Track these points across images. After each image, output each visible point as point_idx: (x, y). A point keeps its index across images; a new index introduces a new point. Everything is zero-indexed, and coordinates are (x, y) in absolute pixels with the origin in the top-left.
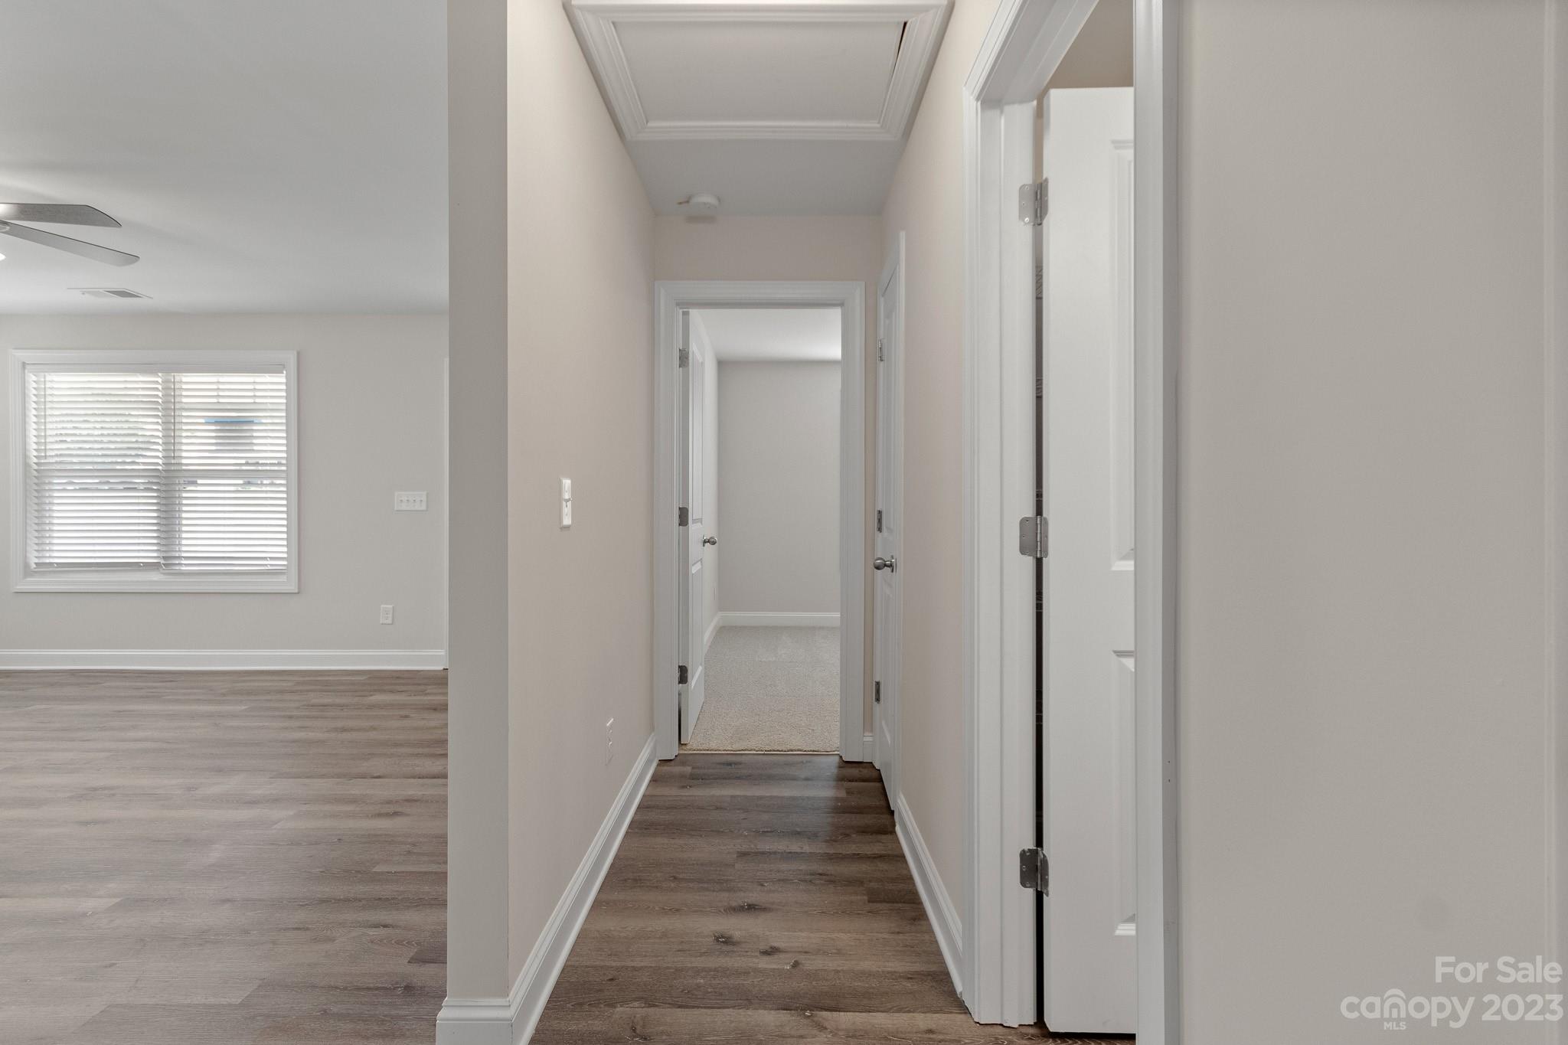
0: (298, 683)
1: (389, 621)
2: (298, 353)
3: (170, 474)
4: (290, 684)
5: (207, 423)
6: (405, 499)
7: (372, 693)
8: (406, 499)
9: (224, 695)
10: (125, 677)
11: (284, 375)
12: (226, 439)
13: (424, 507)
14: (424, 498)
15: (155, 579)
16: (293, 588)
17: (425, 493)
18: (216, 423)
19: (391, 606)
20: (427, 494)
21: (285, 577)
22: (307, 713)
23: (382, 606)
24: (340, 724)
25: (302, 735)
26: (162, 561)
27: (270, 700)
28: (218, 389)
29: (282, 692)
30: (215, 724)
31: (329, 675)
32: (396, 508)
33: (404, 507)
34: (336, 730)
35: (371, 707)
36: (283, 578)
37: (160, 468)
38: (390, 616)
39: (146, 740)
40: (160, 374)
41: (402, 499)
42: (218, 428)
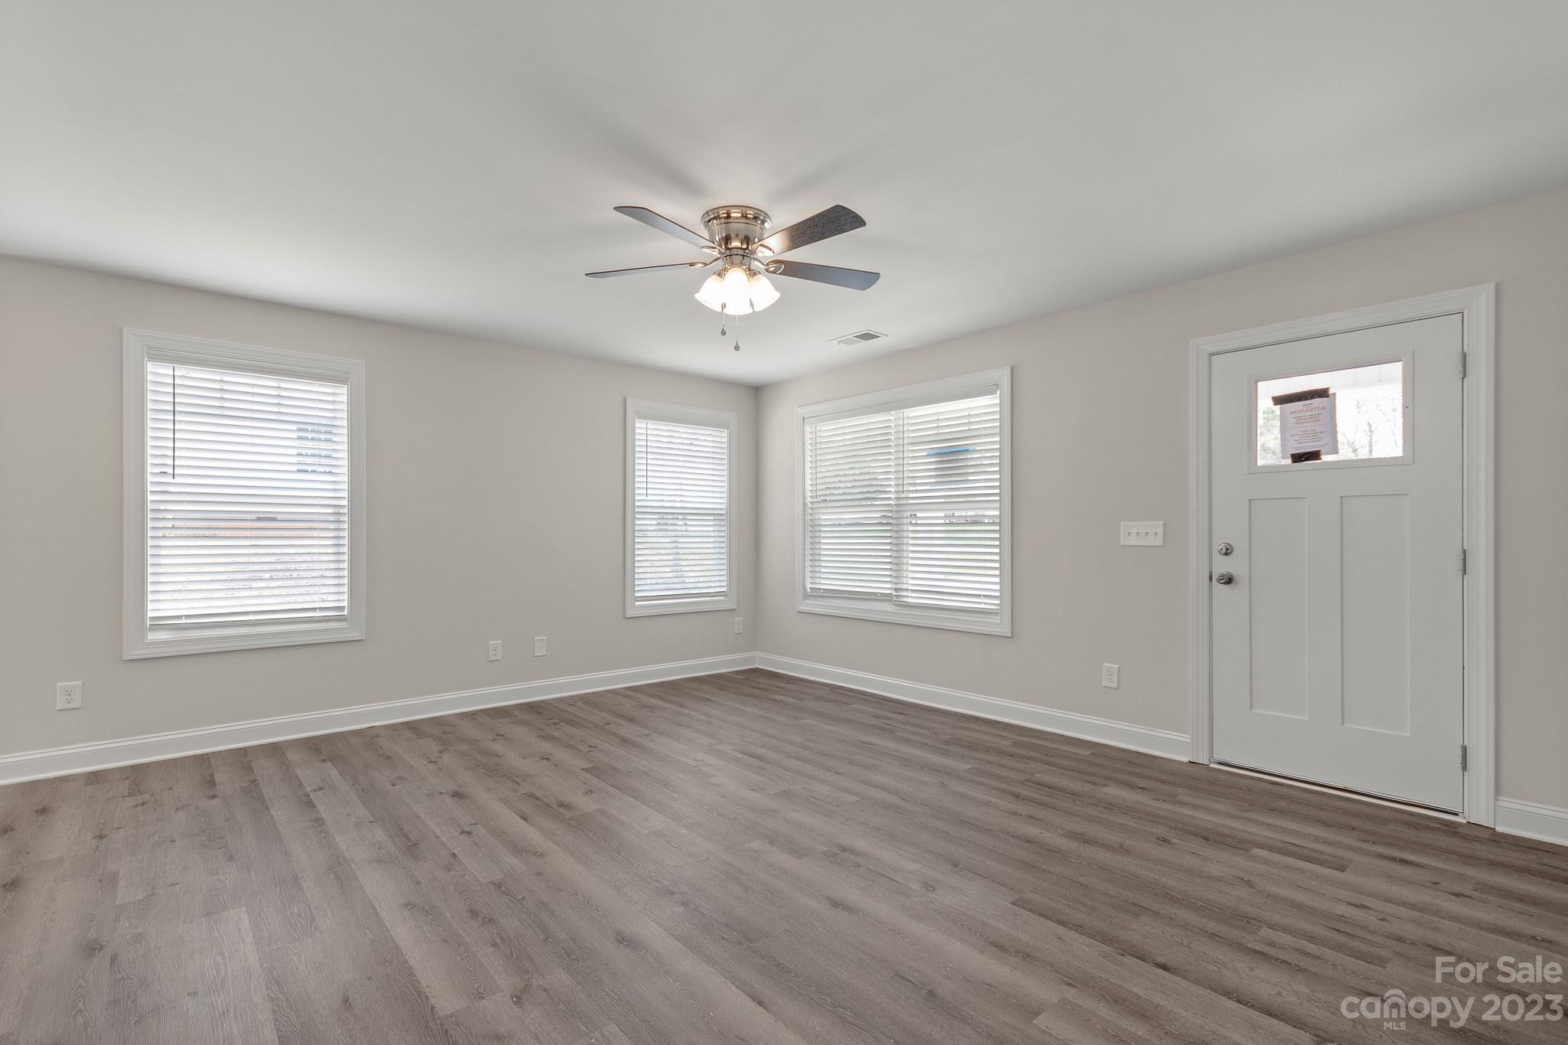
0: (1016, 744)
1: (1114, 685)
2: (1012, 368)
3: (900, 508)
4: (1007, 743)
5: (928, 456)
6: (1134, 531)
7: (1107, 782)
8: (1137, 531)
9: (946, 743)
10: (867, 700)
11: (998, 395)
12: (944, 471)
13: (1159, 542)
14: (1160, 530)
15: (889, 609)
16: (1006, 631)
17: (1161, 523)
18: (937, 454)
19: (1117, 666)
20: (1164, 524)
21: (998, 618)
22: (1034, 795)
23: (1105, 664)
24: (1079, 827)
25: (1032, 831)
26: (894, 593)
27: (990, 763)
28: (938, 420)
29: (1000, 752)
30: (943, 783)
31: (1047, 740)
32: (1122, 544)
33: (1133, 541)
34: (1073, 835)
35: (1110, 806)
36: (997, 619)
37: (892, 502)
38: (1115, 678)
39: (884, 788)
40: (892, 412)
41: (1130, 531)
42: (938, 459)
